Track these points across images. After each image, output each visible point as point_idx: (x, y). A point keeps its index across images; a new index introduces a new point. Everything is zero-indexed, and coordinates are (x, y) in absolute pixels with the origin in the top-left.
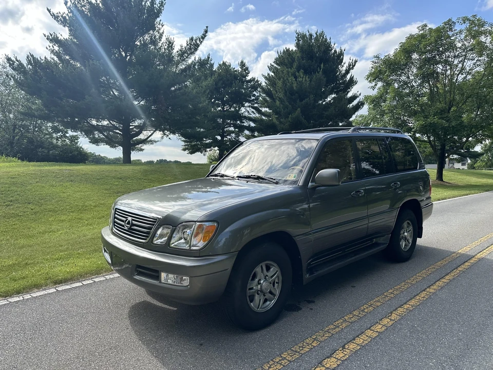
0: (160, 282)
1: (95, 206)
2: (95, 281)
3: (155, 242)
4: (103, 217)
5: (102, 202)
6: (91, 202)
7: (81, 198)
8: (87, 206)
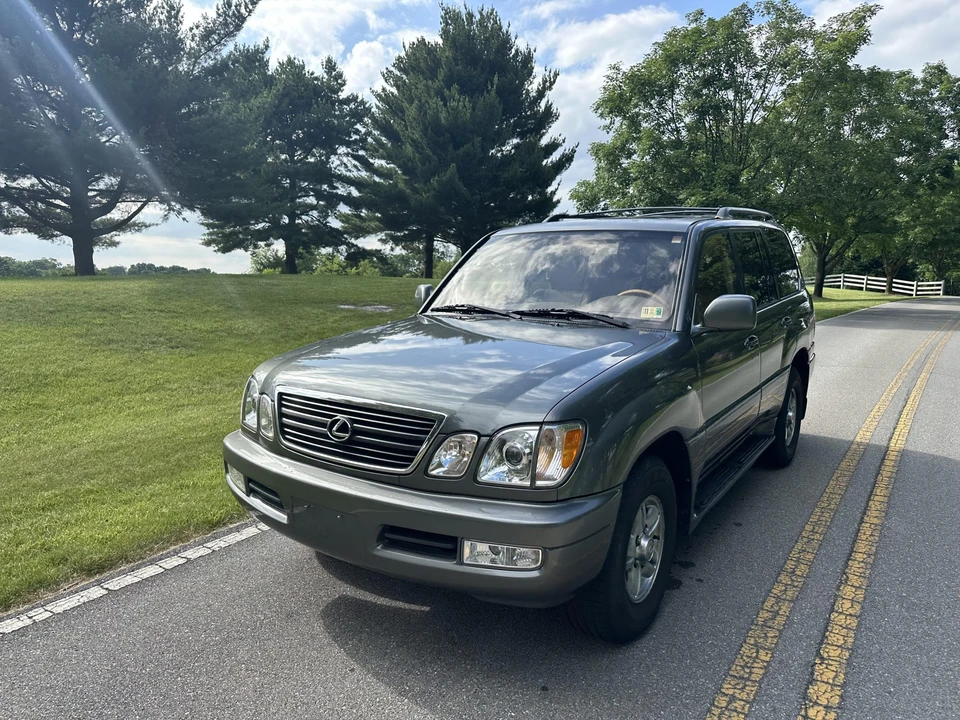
0: (461, 563)
1: (67, 376)
2: (189, 560)
3: (434, 473)
4: (97, 400)
5: (81, 365)
6: (53, 367)
7: (26, 358)
8: (46, 377)
